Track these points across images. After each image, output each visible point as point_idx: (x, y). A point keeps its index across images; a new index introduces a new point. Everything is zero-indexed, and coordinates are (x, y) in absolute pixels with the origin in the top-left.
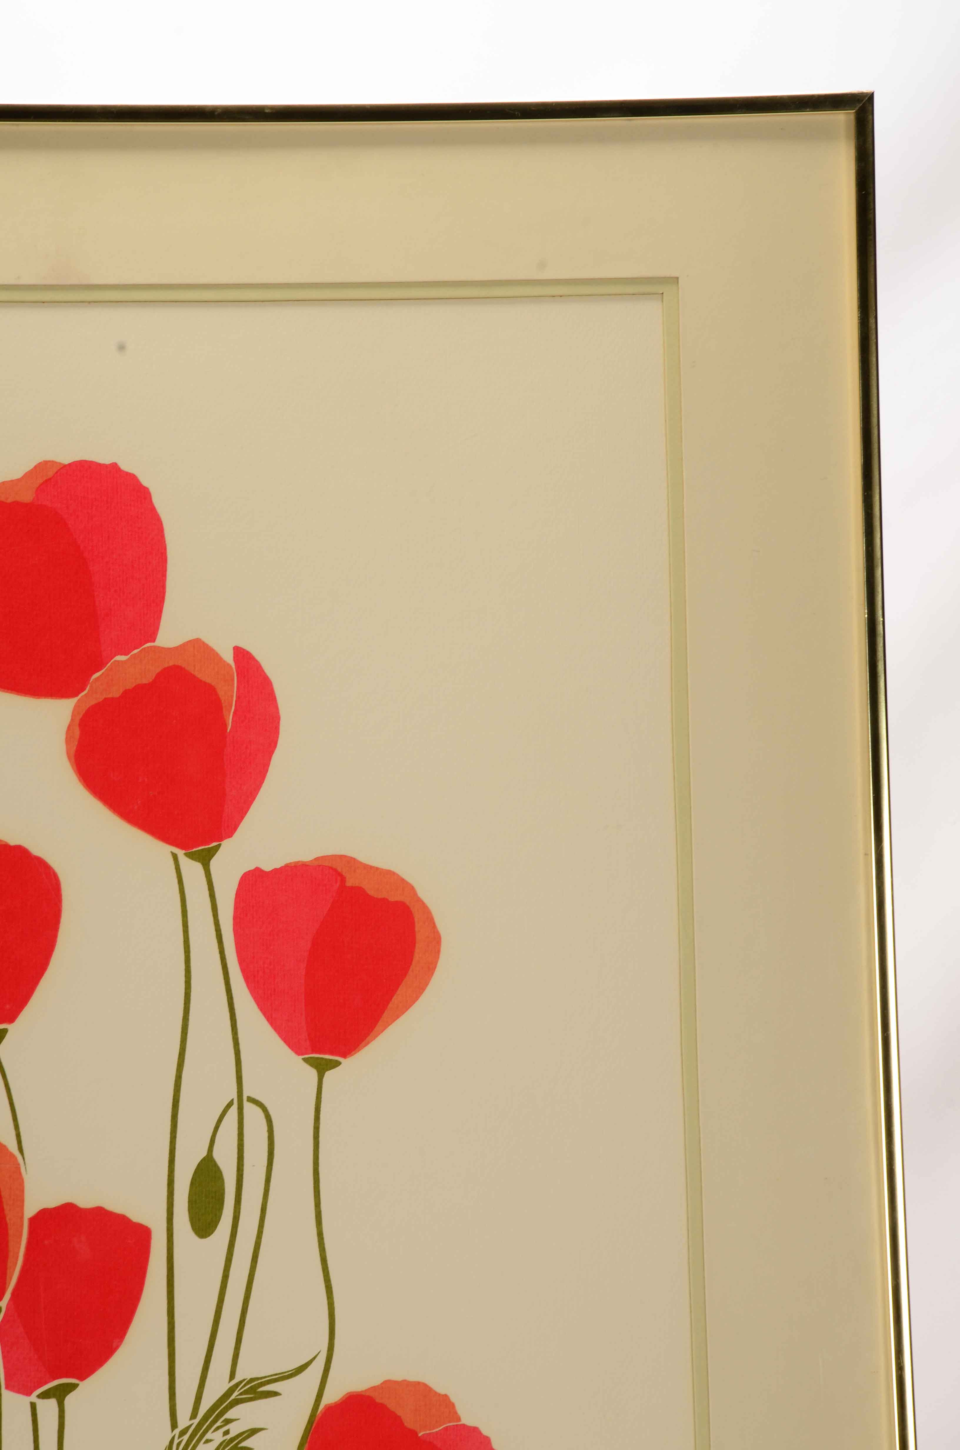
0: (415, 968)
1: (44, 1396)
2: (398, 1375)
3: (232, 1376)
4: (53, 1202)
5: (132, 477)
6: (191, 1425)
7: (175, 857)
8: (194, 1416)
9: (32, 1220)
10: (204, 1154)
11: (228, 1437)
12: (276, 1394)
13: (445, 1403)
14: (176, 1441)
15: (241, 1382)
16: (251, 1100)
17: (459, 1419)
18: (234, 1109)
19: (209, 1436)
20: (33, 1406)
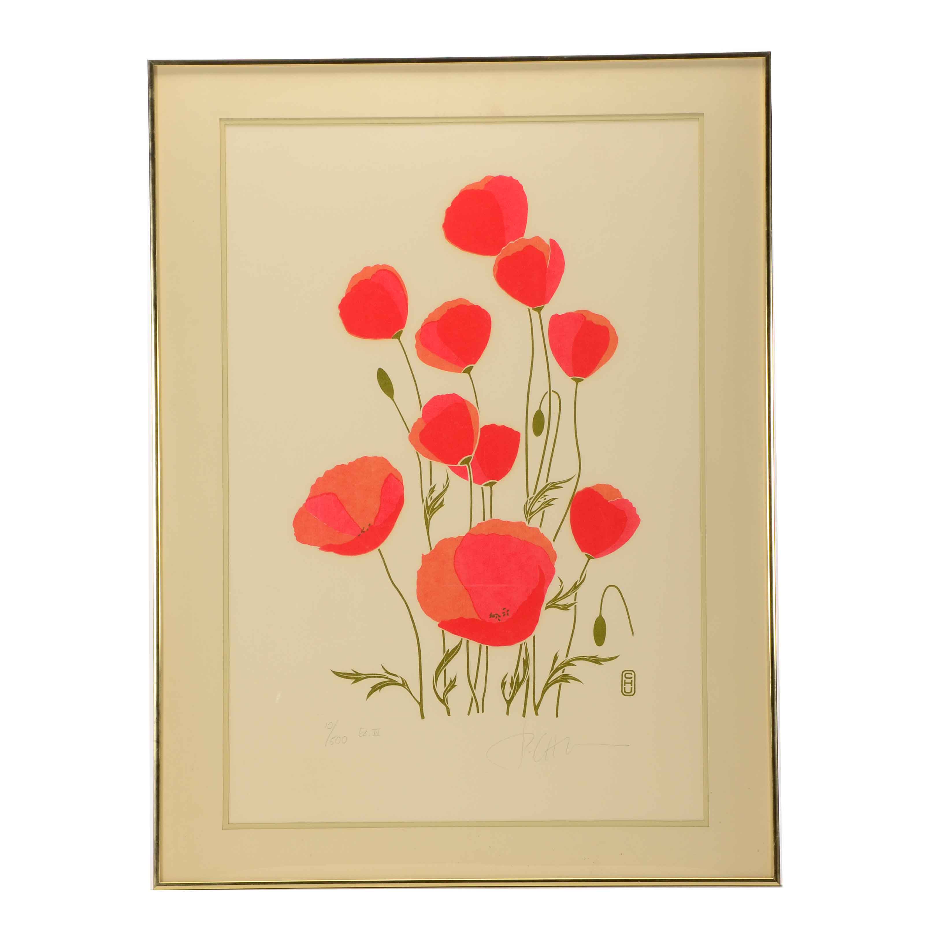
0: (609, 348)
1: (486, 485)
2: (601, 482)
3: (547, 481)
4: (488, 423)
5: (517, 181)
6: (533, 497)
7: (529, 310)
8: (534, 493)
9: (481, 429)
10: (538, 409)
11: (546, 500)
12: (561, 487)
13: (617, 491)
14: (529, 501)
15: (550, 483)
16: (553, 391)
17: (622, 497)
18: (548, 394)
19: (539, 500)
20: (482, 488)
